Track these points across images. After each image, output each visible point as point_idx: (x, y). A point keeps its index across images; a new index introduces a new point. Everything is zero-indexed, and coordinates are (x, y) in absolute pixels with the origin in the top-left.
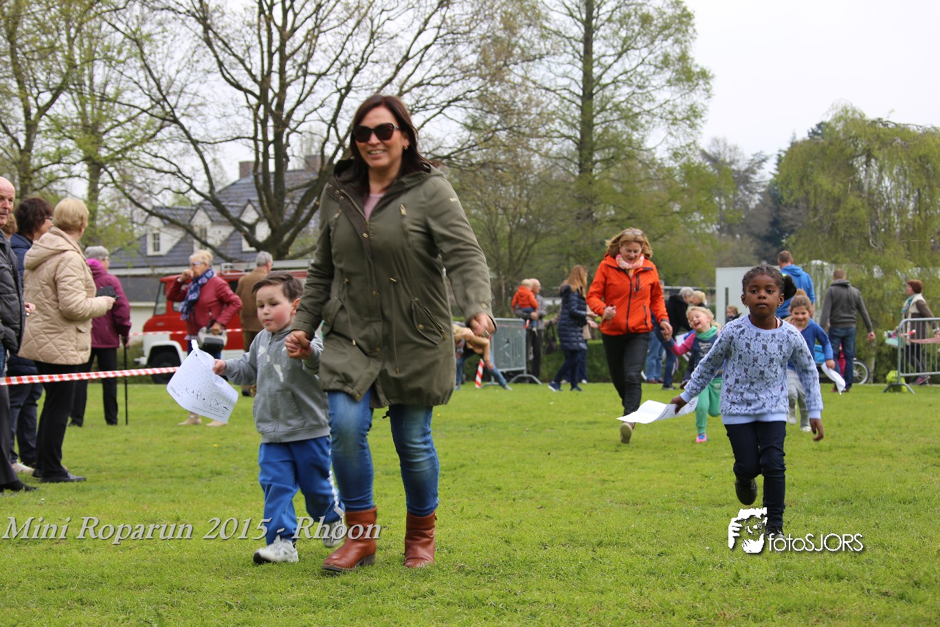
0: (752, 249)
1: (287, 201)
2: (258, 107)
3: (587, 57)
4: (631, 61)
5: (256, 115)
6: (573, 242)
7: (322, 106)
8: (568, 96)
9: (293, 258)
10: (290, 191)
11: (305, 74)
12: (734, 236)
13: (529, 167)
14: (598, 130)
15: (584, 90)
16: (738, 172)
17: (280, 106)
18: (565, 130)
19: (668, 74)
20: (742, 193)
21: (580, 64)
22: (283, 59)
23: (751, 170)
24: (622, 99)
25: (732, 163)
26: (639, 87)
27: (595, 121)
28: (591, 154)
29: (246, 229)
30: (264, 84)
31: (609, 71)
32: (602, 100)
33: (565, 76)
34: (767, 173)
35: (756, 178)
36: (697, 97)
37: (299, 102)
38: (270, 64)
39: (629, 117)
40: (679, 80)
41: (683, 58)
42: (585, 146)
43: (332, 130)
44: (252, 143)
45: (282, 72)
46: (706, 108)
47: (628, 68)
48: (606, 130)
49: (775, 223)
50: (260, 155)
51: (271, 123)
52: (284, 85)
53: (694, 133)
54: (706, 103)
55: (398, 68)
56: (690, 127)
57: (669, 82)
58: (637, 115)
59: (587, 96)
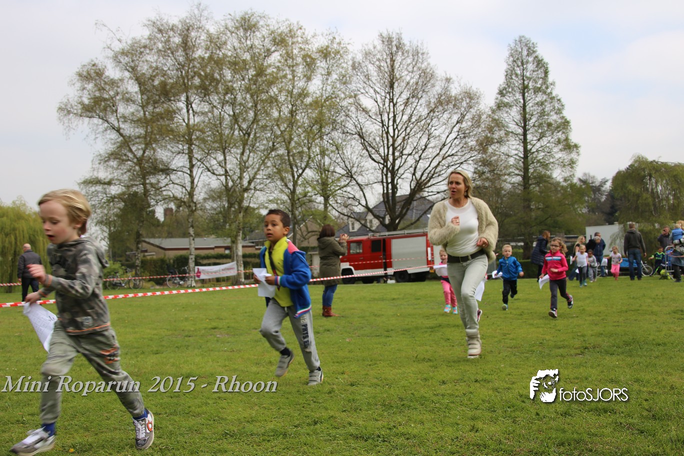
0: (603, 218)
1: (397, 207)
2: (383, 168)
3: (525, 142)
4: (544, 141)
5: (382, 172)
6: (521, 218)
7: (411, 167)
8: (517, 158)
9: (401, 230)
10: (398, 202)
11: (403, 155)
12: (595, 214)
13: (502, 188)
14: (531, 171)
15: (524, 155)
16: (595, 187)
17: (393, 168)
18: (517, 172)
19: (560, 146)
20: (598, 195)
21: (522, 144)
22: (394, 149)
23: (601, 186)
24: (541, 158)
25: (592, 183)
26: (548, 153)
27: (530, 167)
28: (528, 181)
29: (381, 219)
30: (386, 160)
31: (535, 146)
32: (532, 159)
33: (516, 149)
34: (608, 186)
35: (603, 189)
36: (574, 155)
37: (400, 167)
38: (388, 152)
39: (545, 166)
40: (565, 149)
41: (567, 139)
42: (526, 177)
43: (414, 177)
44: (381, 183)
45: (393, 154)
46: (578, 160)
47: (543, 145)
48: (535, 171)
49: (612, 207)
50: (385, 189)
51: (389, 175)
52: (394, 160)
53: (573, 170)
54: (577, 158)
55: (441, 149)
56: (571, 168)
57: (561, 150)
58: (547, 164)
59: (526, 157)
